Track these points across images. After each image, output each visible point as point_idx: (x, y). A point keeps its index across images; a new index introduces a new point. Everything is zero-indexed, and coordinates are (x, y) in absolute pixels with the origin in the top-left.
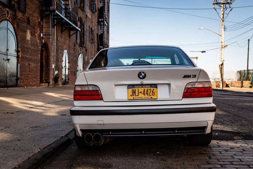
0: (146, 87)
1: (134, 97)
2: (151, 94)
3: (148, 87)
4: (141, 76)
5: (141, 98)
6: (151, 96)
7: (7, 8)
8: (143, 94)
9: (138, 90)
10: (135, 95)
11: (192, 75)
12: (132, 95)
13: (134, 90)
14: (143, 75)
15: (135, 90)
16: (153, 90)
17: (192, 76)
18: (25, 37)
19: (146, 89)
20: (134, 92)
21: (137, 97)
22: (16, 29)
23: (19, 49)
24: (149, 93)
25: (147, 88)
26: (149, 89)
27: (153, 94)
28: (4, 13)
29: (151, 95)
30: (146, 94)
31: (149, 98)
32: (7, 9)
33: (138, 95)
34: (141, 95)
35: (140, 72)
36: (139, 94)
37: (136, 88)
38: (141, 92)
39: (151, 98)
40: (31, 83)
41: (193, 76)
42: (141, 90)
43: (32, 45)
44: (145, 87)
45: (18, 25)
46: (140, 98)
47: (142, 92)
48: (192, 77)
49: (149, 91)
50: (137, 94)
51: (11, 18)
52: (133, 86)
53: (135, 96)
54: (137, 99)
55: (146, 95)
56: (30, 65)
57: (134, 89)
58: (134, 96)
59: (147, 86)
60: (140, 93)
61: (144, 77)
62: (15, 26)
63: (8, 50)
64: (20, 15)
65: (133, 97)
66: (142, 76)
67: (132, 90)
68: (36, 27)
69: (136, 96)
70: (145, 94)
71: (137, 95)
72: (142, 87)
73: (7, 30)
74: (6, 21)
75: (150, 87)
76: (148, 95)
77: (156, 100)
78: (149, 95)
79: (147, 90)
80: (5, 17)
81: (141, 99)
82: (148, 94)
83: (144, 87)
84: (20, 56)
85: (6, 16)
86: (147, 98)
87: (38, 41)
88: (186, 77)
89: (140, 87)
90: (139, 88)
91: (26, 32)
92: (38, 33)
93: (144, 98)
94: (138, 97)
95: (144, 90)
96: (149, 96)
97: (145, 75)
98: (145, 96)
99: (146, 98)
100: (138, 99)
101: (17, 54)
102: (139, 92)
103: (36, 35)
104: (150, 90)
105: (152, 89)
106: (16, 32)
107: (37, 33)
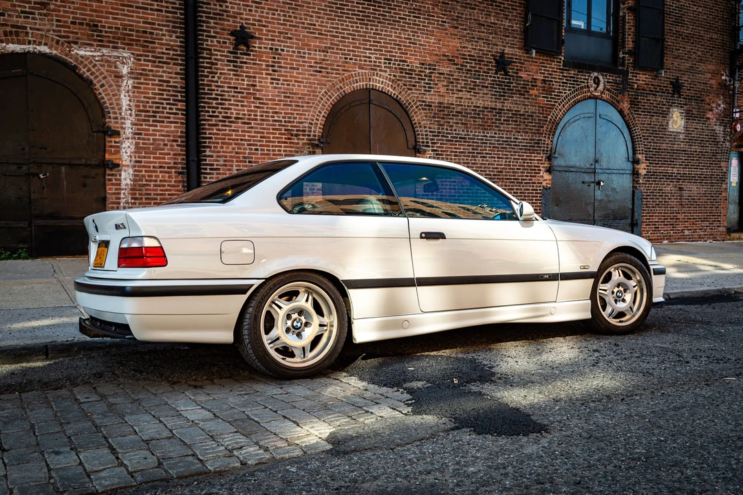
7: (594, 70)
18: (664, 127)
22: (626, 112)
23: (640, 156)
28: (583, 85)
32: (596, 74)
40: (687, 232)
41: (122, 226)
43: (690, 140)
45: (633, 103)
51: (608, 90)
56: (681, 189)
62: (625, 106)
63: (596, 161)
64: (641, 79)
68: (707, 99)
71: (97, 260)
73: (593, 119)
74: (592, 102)
77: (103, 268)
80: (589, 91)
84: (643, 172)
85: (592, 89)
87: (719, 129)
88: (117, 227)
91: (665, 114)
92: (716, 111)
101: (634, 168)
103: (709, 115)
106: (627, 118)
107: (712, 110)
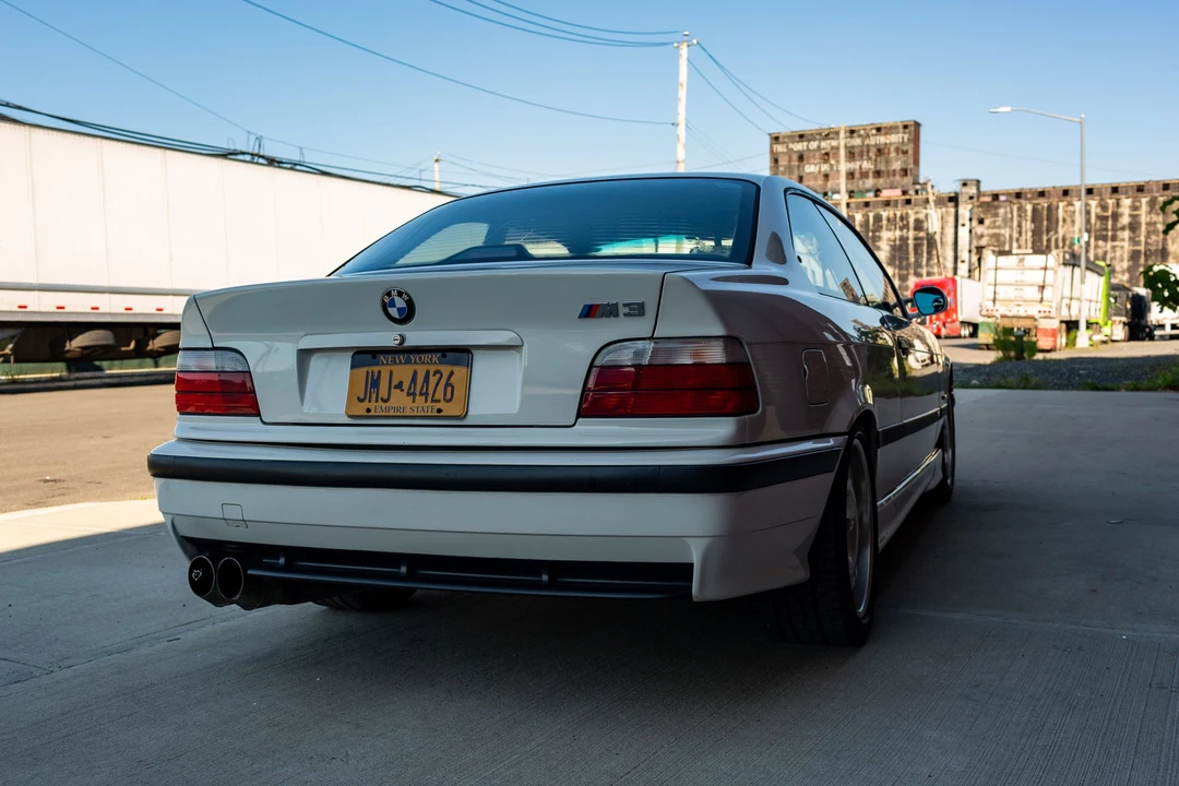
0: (423, 363)
1: (372, 405)
2: (439, 394)
3: (431, 359)
4: (394, 312)
5: (399, 414)
6: (438, 406)
8: (409, 394)
9: (391, 372)
10: (374, 396)
11: (625, 305)
12: (362, 397)
13: (373, 372)
14: (401, 303)
15: (379, 372)
16: (452, 373)
17: (627, 310)
19: (421, 371)
20: (372, 384)
21: (384, 405)
24: (431, 391)
25: (426, 367)
26: (432, 369)
27: (449, 396)
29: (439, 401)
30: (421, 394)
31: (430, 414)
33: (386, 398)
34: (399, 399)
36: (393, 390)
37: (383, 363)
38: (399, 386)
39: (439, 411)
41: (631, 310)
42: (403, 372)
44: (420, 359)
46: (391, 413)
47: (406, 386)
48: (625, 315)
49: (433, 380)
50: (383, 392)
52: (374, 357)
53: (377, 401)
54: (382, 414)
55: (417, 397)
57: (376, 369)
58: (370, 401)
59: (425, 357)
60: (395, 387)
65: (366, 405)
66: (396, 309)
67: (367, 373)
69: (380, 403)
70: (414, 394)
71: (382, 399)
72: (408, 362)
75: (441, 363)
76: (426, 401)
77: (459, 421)
78: (430, 398)
79: (428, 372)
81: (396, 414)
82: (427, 394)
83: (415, 362)
86: (422, 414)
88: (591, 312)
89: (400, 363)
90: (395, 363)
93: (408, 413)
94: (388, 404)
95: (415, 373)
96: (429, 404)
97: (411, 306)
98: (414, 401)
99: (415, 414)
100: (388, 414)
102: (393, 386)
104: (438, 376)
105: (446, 370)
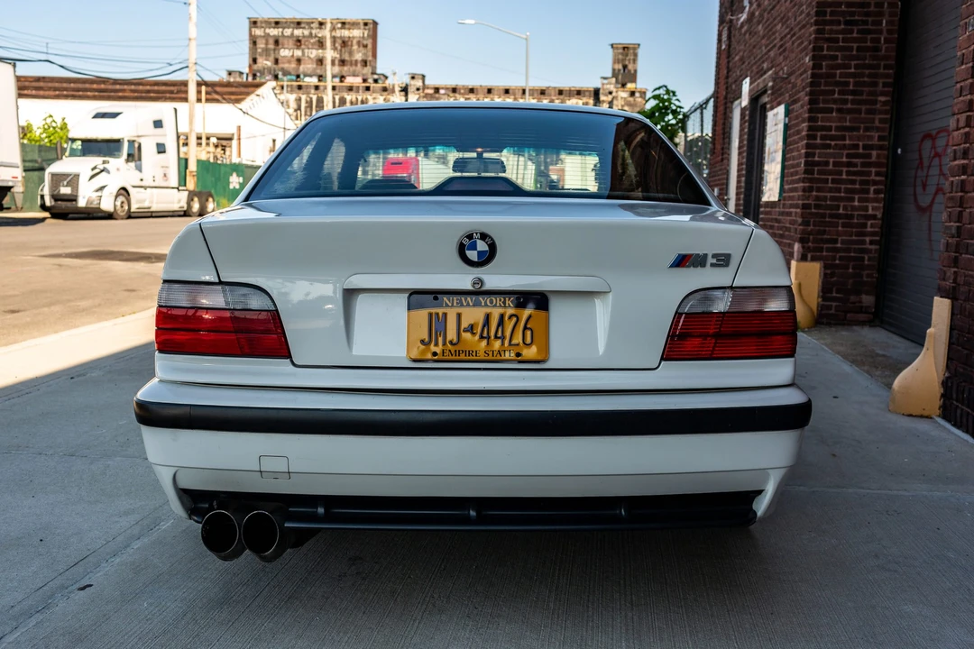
0: (495, 306)
1: (439, 349)
2: (518, 339)
3: (504, 303)
4: (472, 255)
5: (471, 357)
6: (516, 349)
8: (481, 338)
9: (459, 316)
10: (440, 340)
11: (714, 256)
12: (427, 340)
13: (437, 314)
14: (482, 246)
15: (445, 315)
16: (530, 317)
17: (714, 261)
19: (496, 313)
20: (437, 326)
21: (453, 348)
24: (507, 334)
25: (500, 311)
26: (508, 312)
27: (528, 340)
29: (518, 345)
30: (496, 338)
31: (507, 357)
33: (455, 340)
34: (471, 343)
35: (470, 237)
36: (463, 334)
37: (447, 305)
38: (470, 329)
39: (518, 354)
41: (718, 260)
42: (473, 315)
44: (491, 302)
46: (462, 357)
47: (478, 329)
48: (712, 265)
49: (509, 325)
50: (452, 334)
52: (436, 298)
53: (444, 344)
54: (450, 358)
55: (492, 340)
57: (440, 311)
58: (436, 345)
59: (498, 300)
60: (465, 331)
61: (487, 258)
65: (432, 348)
66: (476, 252)
67: (430, 315)
69: (448, 347)
70: (488, 338)
71: (451, 342)
72: (477, 304)
75: (516, 306)
76: (502, 345)
77: (538, 364)
78: (506, 341)
79: (502, 316)
81: (468, 358)
82: (503, 338)
83: (486, 305)
86: (499, 357)
88: (682, 261)
89: (468, 305)
90: (462, 305)
93: (482, 356)
94: (457, 348)
95: (488, 318)
96: (506, 348)
97: (493, 248)
98: (488, 345)
99: (490, 357)
100: (457, 358)
102: (463, 326)
104: (514, 319)
105: (523, 314)
